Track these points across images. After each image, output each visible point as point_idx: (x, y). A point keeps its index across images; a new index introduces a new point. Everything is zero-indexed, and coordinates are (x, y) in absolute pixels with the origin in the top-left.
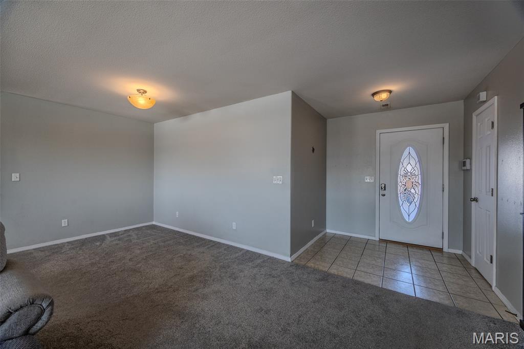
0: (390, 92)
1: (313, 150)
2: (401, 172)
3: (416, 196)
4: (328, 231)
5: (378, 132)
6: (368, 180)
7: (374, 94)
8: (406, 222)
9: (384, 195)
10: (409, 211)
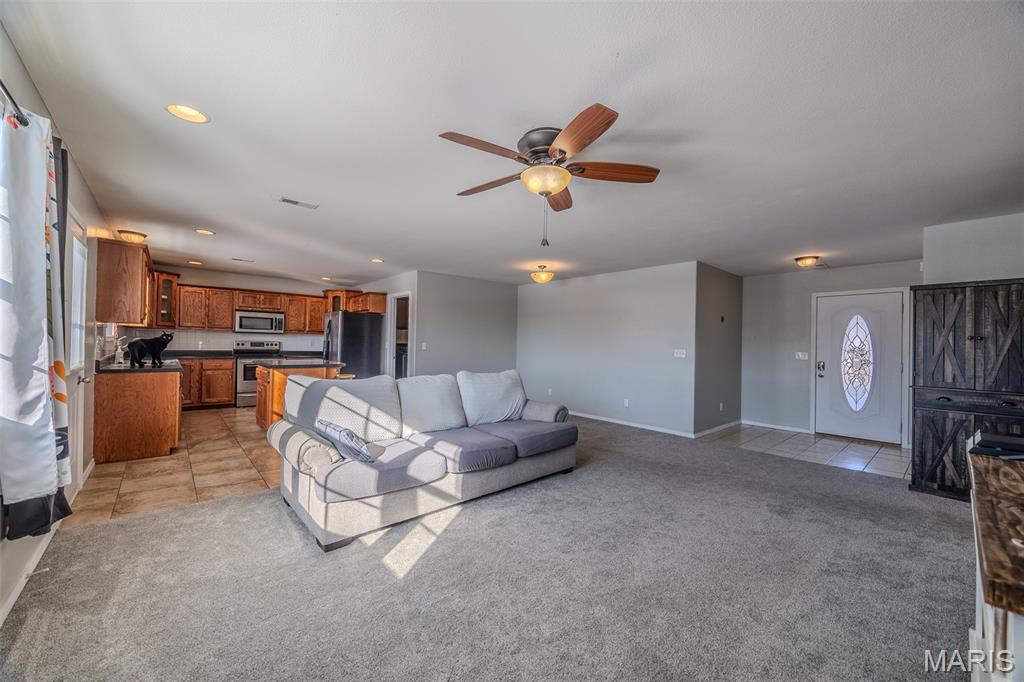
0: (817, 258)
1: (722, 320)
2: (847, 346)
3: (866, 378)
4: (743, 422)
5: (814, 295)
6: (800, 355)
7: (797, 260)
8: (852, 410)
9: (822, 376)
10: (857, 396)
